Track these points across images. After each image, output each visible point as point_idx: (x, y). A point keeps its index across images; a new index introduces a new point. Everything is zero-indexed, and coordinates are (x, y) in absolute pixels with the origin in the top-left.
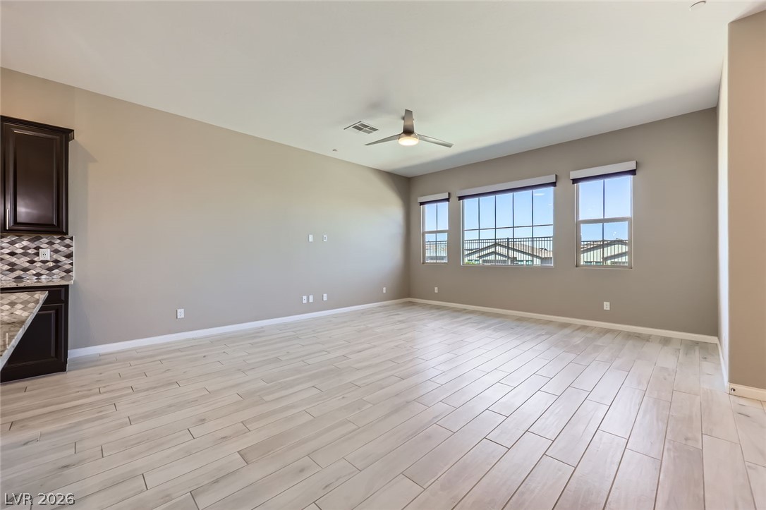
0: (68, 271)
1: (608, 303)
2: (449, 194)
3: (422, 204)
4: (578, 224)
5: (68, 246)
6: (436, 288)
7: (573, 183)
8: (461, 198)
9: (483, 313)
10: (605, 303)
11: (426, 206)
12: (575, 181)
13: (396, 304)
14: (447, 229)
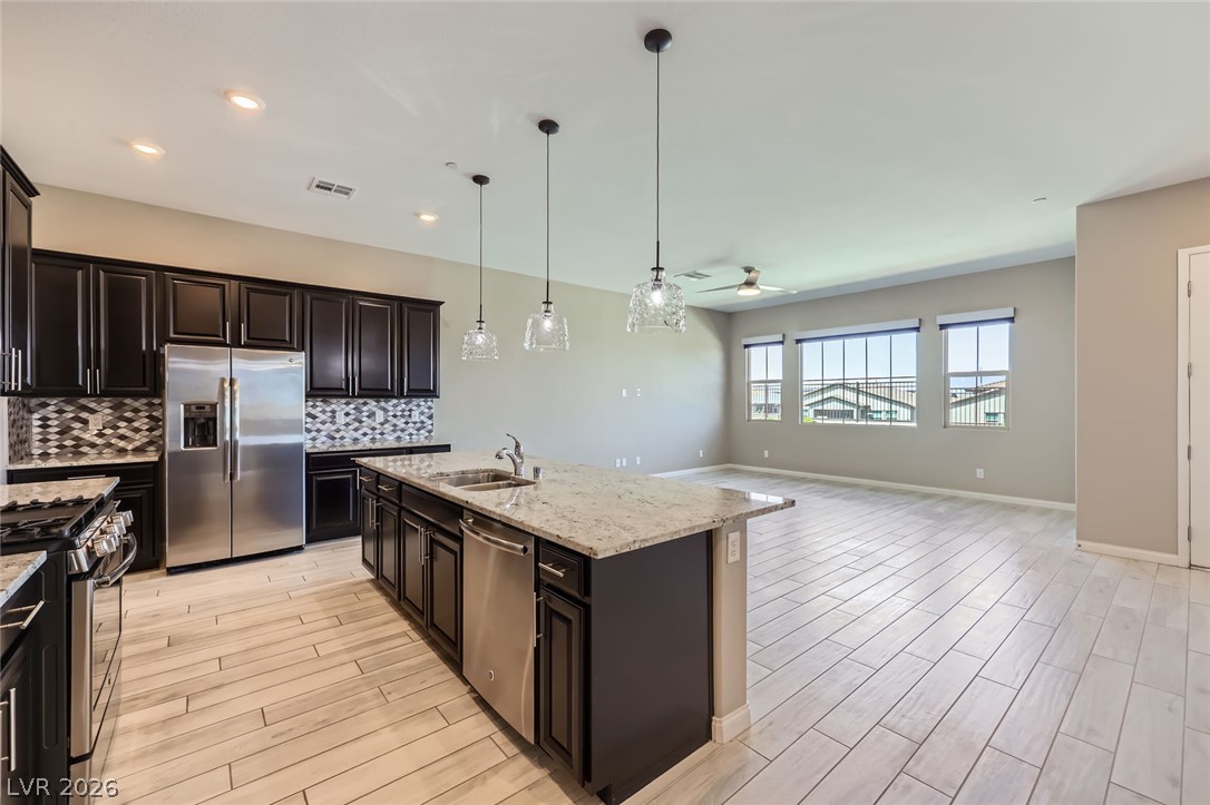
0: (430, 432)
1: (982, 471)
2: (784, 335)
3: (746, 346)
4: (947, 377)
5: (430, 408)
6: (766, 452)
7: (941, 329)
8: (798, 341)
9: (828, 483)
10: (978, 470)
11: (752, 349)
12: (943, 327)
13: (715, 471)
14: (781, 378)
